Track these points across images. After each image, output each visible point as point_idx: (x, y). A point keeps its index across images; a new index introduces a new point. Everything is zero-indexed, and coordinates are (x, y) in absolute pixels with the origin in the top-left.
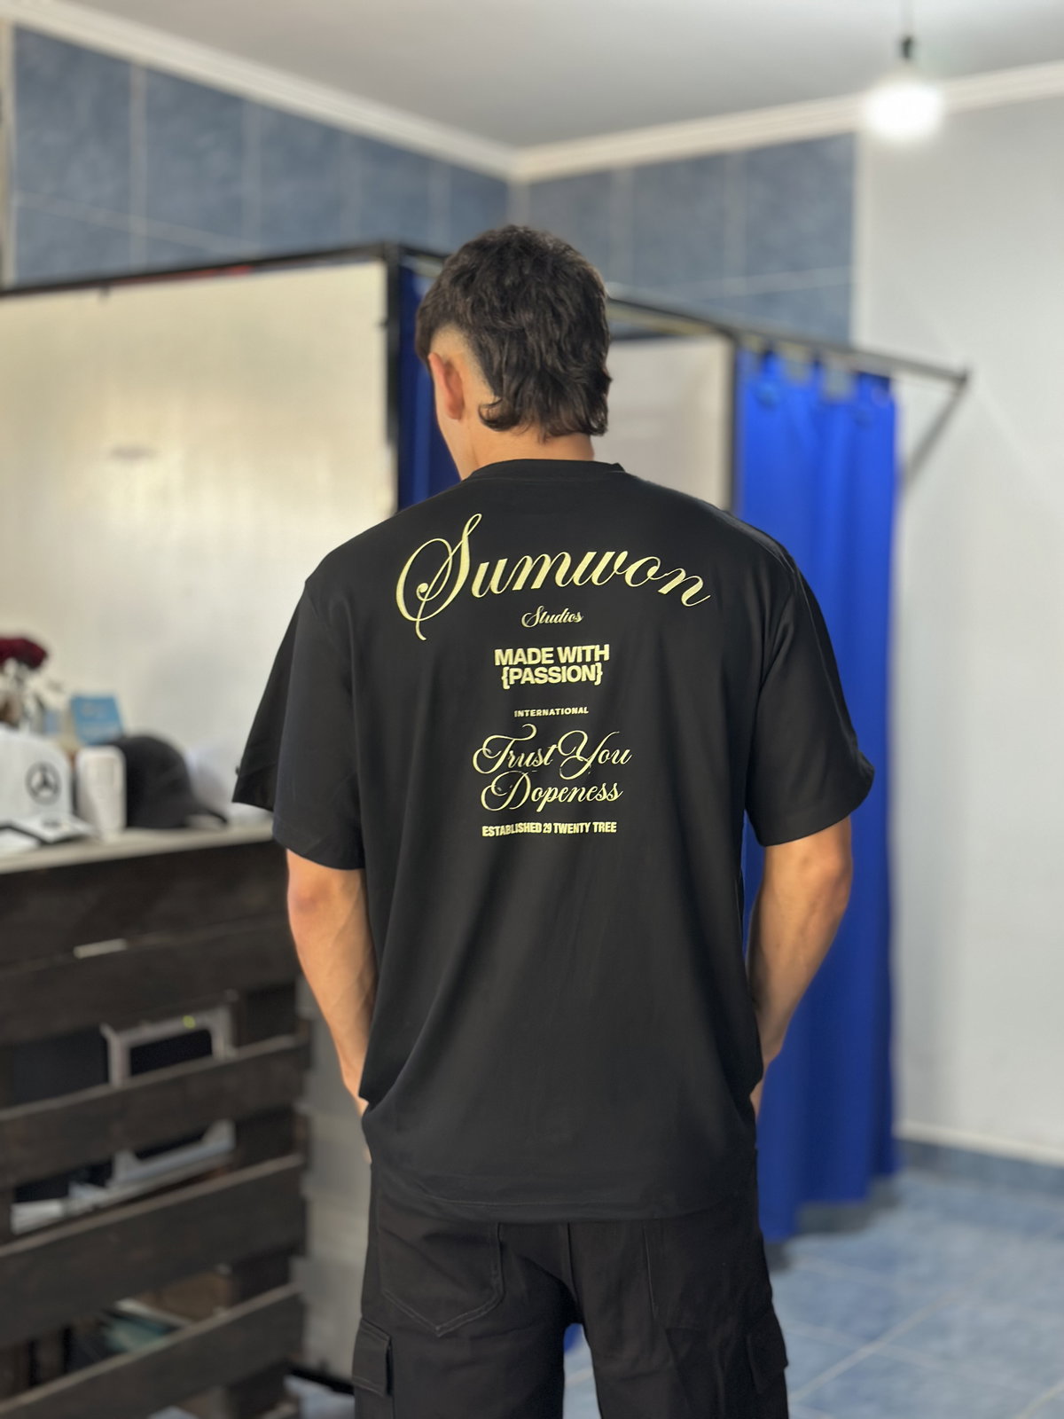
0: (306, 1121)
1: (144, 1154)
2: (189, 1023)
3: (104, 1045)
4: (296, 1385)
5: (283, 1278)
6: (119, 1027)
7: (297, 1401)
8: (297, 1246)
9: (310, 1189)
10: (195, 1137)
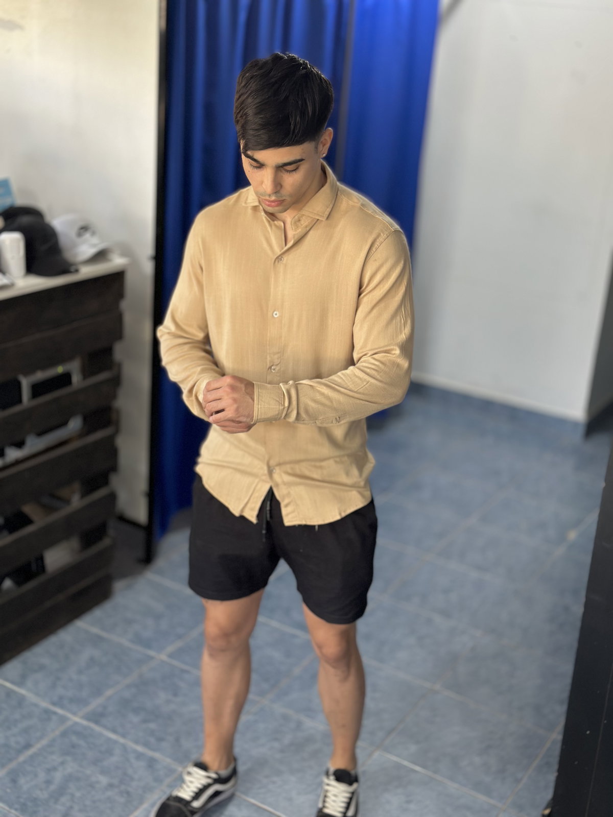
0: (118, 412)
1: (40, 434)
2: (60, 369)
3: (18, 385)
5: (105, 484)
8: (114, 468)
9: (121, 442)
10: (64, 423)
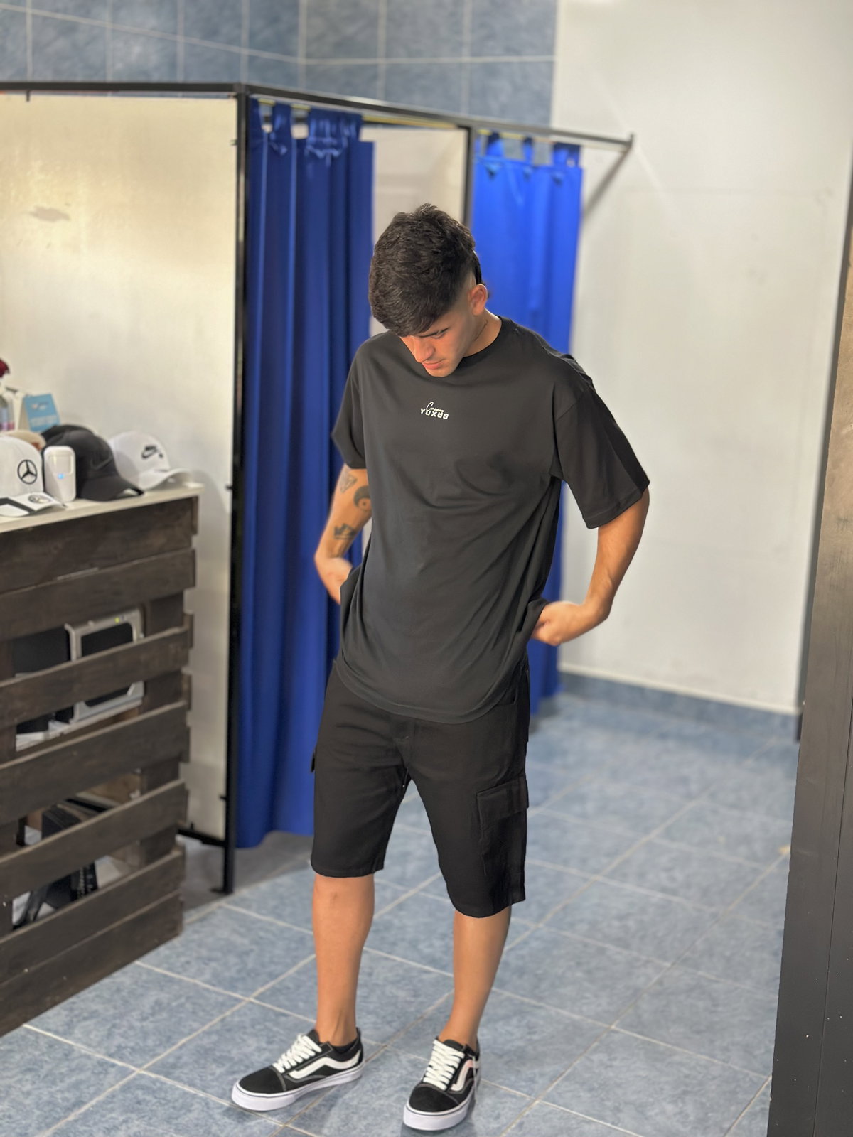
0: (189, 678)
1: (91, 703)
2: (117, 620)
3: (68, 635)
4: (180, 839)
5: (175, 776)
6: (74, 625)
7: (183, 848)
8: (183, 756)
9: (191, 720)
10: (124, 691)
